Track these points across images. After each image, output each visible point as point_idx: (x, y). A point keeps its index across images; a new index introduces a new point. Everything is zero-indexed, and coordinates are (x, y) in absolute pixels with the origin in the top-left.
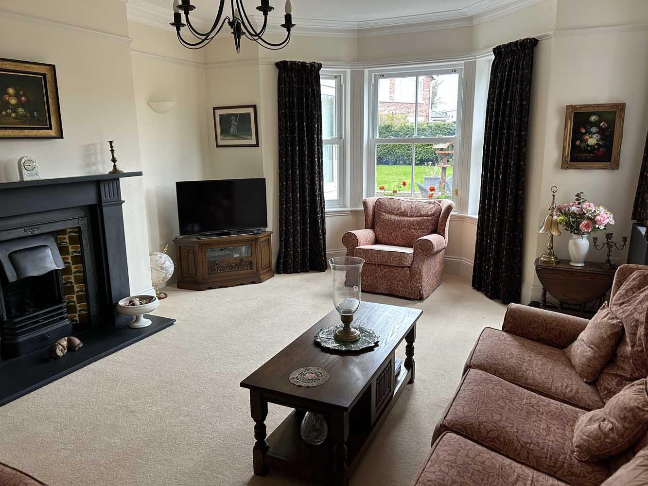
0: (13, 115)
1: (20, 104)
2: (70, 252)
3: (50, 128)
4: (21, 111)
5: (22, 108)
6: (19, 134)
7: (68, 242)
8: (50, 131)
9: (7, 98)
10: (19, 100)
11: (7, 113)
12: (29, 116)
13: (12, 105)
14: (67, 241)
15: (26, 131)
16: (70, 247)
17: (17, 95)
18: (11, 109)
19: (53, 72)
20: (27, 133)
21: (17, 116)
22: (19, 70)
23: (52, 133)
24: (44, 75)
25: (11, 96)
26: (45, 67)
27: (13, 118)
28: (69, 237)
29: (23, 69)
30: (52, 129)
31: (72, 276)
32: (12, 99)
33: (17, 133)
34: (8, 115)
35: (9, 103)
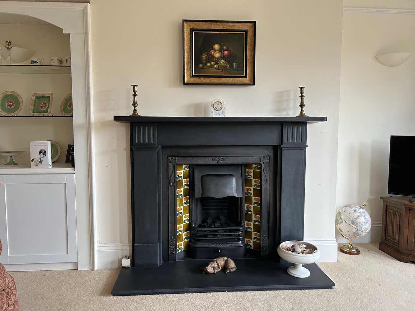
0: (216, 66)
1: (223, 57)
2: (253, 184)
3: (245, 77)
4: (222, 62)
5: (224, 60)
6: (217, 81)
7: (252, 176)
8: (245, 79)
9: (213, 53)
10: (222, 53)
11: (211, 65)
12: (229, 67)
13: (216, 58)
14: (252, 174)
15: (224, 79)
16: (253, 180)
17: (221, 50)
18: (215, 61)
19: (253, 28)
20: (224, 80)
21: (218, 67)
22: (225, 29)
23: (246, 80)
24: (246, 31)
25: (216, 51)
26: (247, 24)
27: (216, 69)
28: (254, 171)
29: (228, 28)
30: (246, 78)
31: (252, 206)
32: (216, 53)
33: (216, 80)
34: (212, 66)
35: (214, 57)
